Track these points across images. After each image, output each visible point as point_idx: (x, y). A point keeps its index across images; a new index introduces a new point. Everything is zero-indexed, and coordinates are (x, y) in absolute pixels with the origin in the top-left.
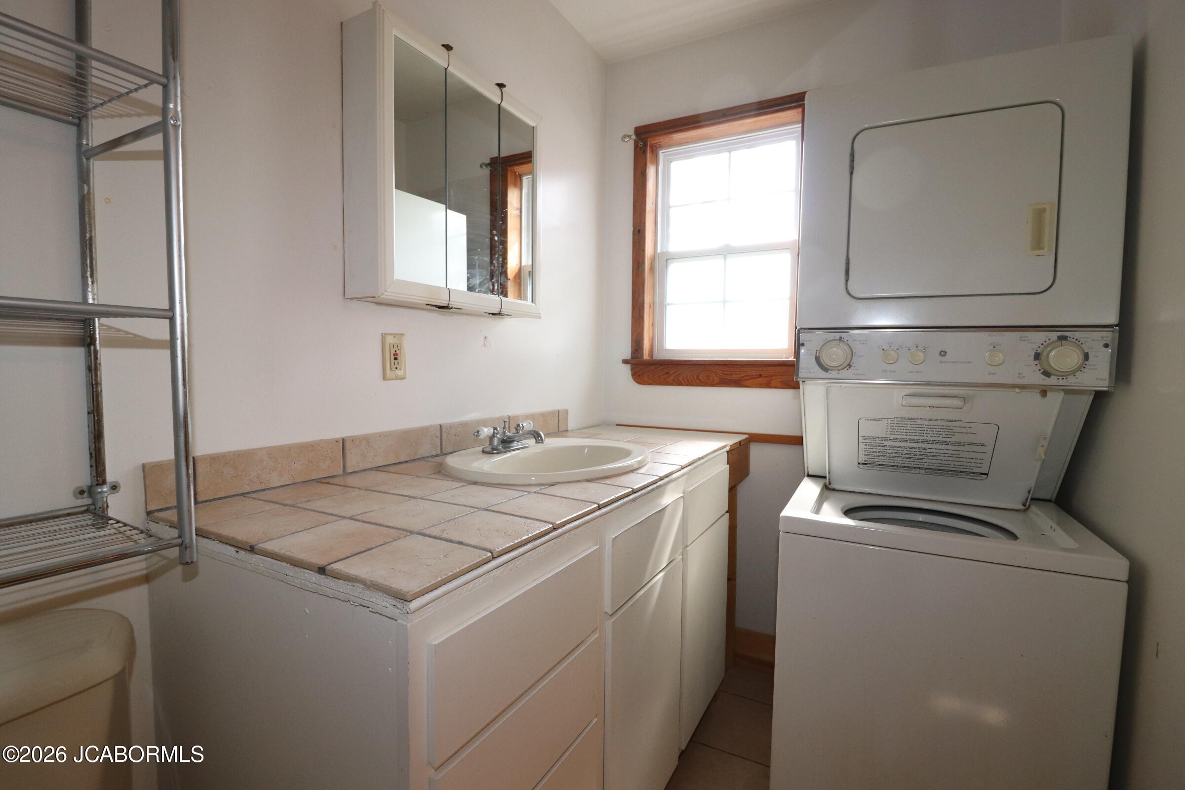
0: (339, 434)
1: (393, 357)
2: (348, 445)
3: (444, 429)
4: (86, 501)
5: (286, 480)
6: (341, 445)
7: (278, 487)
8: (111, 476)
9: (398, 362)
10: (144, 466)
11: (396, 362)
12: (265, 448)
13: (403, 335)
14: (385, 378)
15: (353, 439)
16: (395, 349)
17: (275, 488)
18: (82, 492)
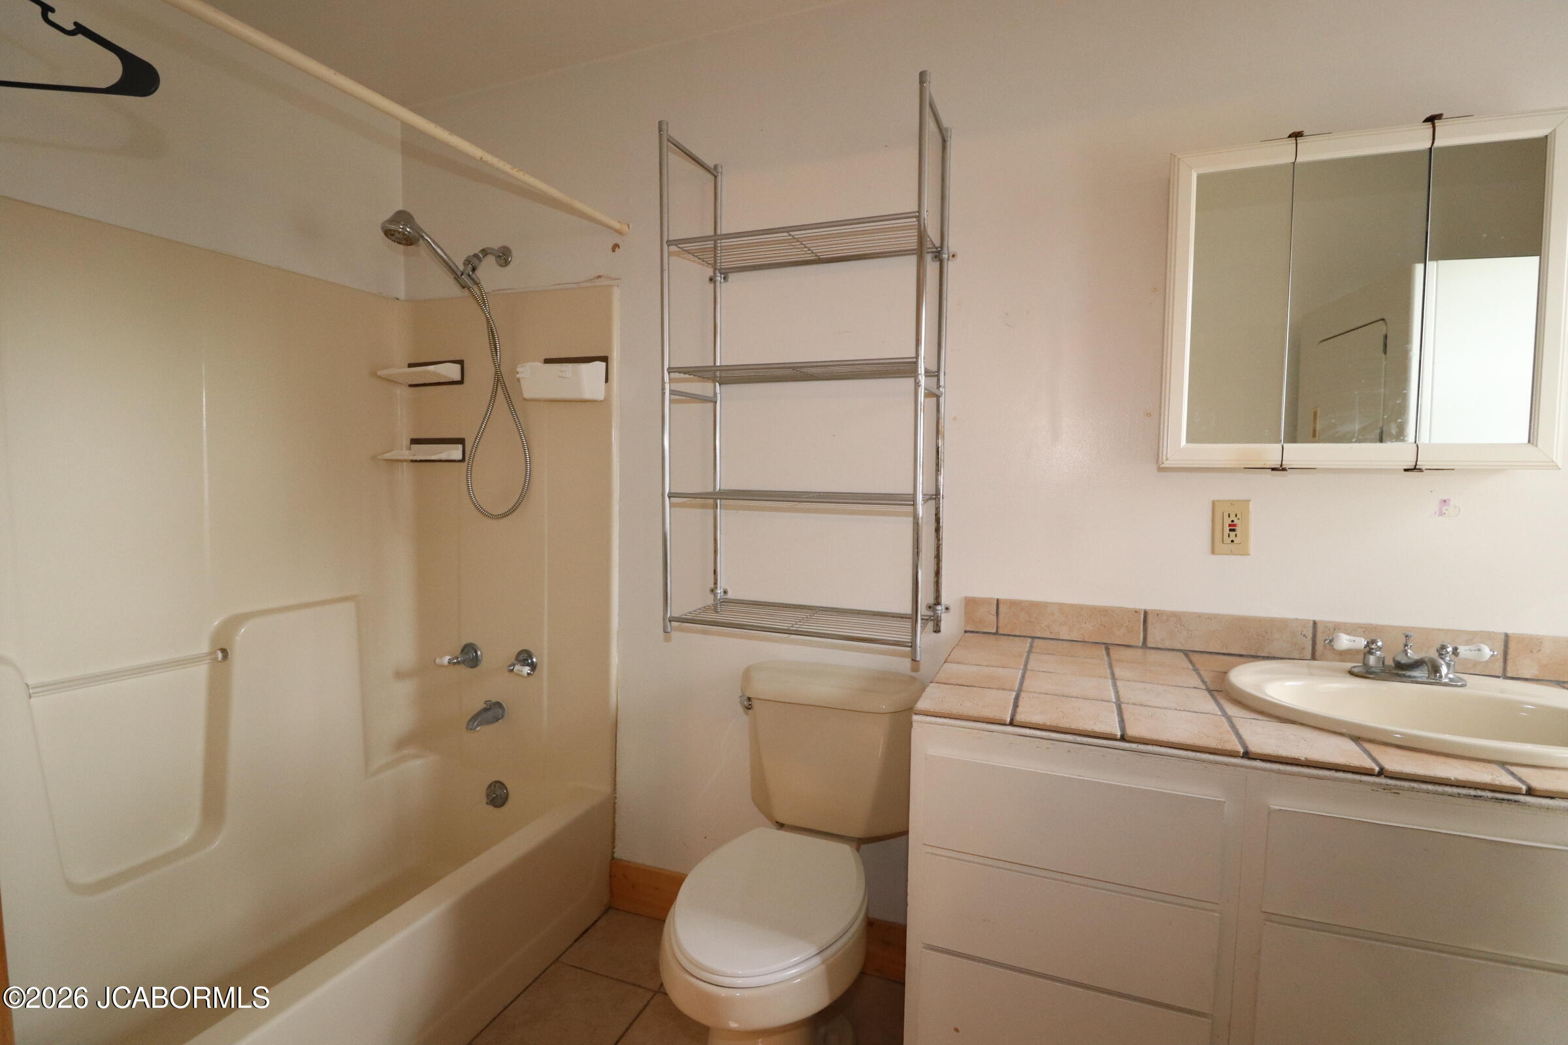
0: (1142, 606)
1: (1227, 529)
2: (1150, 619)
3: (1320, 629)
4: (930, 613)
5: (1074, 636)
6: (1142, 616)
7: (1067, 640)
8: (945, 599)
9: (1236, 535)
10: (966, 598)
11: (1232, 534)
12: (1058, 604)
13: (1249, 501)
14: (1213, 552)
15: (1158, 614)
16: (1231, 519)
17: (1063, 640)
18: (930, 607)
